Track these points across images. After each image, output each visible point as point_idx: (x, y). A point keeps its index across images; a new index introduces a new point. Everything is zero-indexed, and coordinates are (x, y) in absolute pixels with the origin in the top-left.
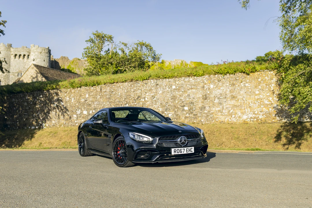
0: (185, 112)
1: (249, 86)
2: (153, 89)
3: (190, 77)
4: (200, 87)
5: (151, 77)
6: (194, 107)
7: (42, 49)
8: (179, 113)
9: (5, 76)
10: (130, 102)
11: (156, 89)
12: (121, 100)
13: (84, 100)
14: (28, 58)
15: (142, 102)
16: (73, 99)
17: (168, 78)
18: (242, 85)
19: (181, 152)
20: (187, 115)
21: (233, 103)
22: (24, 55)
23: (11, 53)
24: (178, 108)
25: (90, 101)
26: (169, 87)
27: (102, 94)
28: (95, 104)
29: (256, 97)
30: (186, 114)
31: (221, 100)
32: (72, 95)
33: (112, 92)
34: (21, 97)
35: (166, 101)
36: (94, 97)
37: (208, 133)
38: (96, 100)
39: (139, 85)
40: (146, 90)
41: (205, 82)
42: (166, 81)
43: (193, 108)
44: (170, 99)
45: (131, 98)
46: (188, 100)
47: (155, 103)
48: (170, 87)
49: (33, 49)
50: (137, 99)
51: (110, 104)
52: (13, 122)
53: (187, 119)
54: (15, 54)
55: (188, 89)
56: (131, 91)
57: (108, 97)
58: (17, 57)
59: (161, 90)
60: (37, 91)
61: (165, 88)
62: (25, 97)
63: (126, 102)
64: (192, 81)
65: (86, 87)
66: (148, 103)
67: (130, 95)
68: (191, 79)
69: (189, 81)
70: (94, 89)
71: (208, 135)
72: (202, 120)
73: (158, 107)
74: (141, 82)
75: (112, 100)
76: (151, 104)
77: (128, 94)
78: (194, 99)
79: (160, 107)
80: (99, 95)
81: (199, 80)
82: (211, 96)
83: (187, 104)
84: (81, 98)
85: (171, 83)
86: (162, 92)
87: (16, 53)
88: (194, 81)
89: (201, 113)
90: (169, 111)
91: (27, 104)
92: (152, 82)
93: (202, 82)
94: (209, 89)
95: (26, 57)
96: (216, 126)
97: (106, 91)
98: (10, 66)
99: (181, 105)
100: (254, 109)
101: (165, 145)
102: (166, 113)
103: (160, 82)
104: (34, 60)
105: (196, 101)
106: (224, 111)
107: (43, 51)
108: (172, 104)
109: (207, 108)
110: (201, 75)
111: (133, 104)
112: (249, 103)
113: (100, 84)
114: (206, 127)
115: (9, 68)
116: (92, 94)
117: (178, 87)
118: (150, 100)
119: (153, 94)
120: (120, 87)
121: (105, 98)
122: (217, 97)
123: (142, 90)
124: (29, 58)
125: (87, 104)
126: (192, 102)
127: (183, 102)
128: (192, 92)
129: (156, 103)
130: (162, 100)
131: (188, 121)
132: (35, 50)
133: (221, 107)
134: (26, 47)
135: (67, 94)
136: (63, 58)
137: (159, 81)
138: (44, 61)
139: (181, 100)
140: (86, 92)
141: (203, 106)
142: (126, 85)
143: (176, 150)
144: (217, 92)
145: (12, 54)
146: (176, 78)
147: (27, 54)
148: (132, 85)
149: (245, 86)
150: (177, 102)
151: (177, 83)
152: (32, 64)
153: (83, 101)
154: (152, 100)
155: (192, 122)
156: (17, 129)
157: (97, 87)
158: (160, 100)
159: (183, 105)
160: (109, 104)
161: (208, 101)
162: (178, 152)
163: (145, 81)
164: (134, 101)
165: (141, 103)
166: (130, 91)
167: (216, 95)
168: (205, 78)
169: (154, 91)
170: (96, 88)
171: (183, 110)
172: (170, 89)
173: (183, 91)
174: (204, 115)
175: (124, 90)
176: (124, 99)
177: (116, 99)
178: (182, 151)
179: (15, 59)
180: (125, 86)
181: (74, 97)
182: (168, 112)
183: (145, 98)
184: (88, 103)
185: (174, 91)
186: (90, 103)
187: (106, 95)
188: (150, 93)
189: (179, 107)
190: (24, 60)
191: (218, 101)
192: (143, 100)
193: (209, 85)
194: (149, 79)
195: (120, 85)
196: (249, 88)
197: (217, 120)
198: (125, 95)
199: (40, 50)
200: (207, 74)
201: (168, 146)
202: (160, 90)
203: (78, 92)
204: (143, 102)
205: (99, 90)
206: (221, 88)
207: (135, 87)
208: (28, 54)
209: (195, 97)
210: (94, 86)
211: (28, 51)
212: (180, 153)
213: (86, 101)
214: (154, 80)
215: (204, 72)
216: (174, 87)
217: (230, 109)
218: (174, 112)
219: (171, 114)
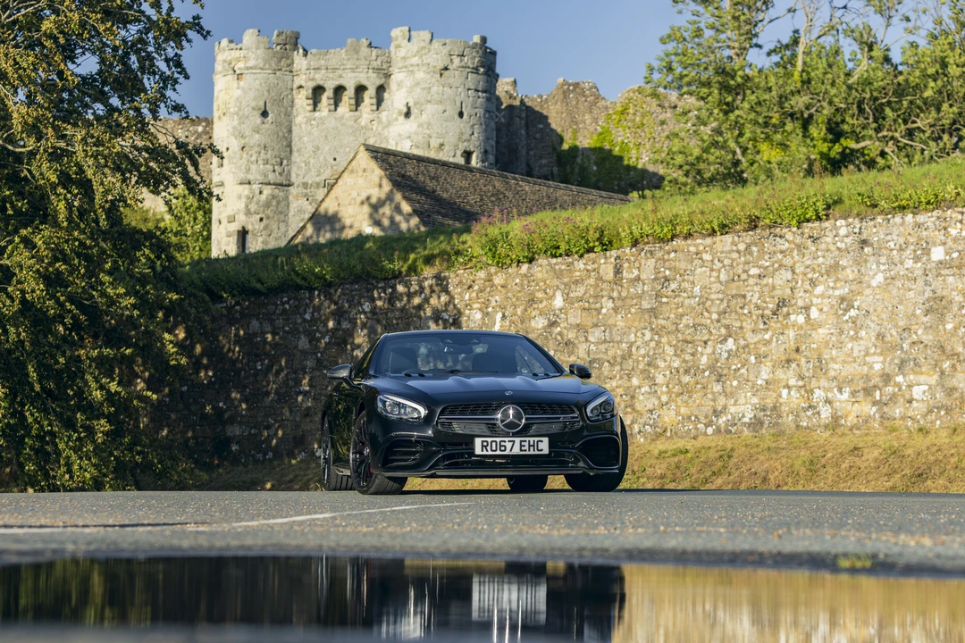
2: (843, 262)
5: (838, 208)
7: (448, 48)
9: (267, 205)
10: (741, 328)
11: (860, 262)
12: (703, 321)
13: (546, 322)
14: (379, 101)
15: (794, 326)
16: (499, 315)
17: (916, 210)
19: (503, 448)
22: (360, 89)
23: (298, 81)
24: (953, 354)
25: (572, 327)
26: (915, 251)
27: (624, 294)
28: (591, 339)
32: (497, 298)
33: (667, 280)
34: (284, 310)
35: (901, 323)
36: (587, 305)
38: (595, 320)
39: (784, 248)
40: (814, 270)
42: (903, 224)
44: (918, 312)
45: (746, 311)
47: (852, 333)
48: (919, 252)
49: (402, 52)
50: (774, 314)
51: (656, 337)
52: (255, 427)
54: (312, 84)
56: (749, 276)
57: (646, 305)
58: (326, 99)
59: (882, 268)
60: (351, 283)
61: (897, 259)
62: (301, 310)
63: (727, 327)
65: (554, 261)
66: (821, 331)
67: (744, 297)
70: (589, 268)
73: (867, 354)
74: (795, 229)
75: (663, 322)
76: (834, 339)
77: (734, 292)
79: (872, 351)
80: (611, 298)
84: (533, 314)
85: (925, 233)
86: (886, 279)
87: (319, 78)
90: (915, 373)
91: (310, 342)
92: (843, 231)
95: (369, 97)
97: (638, 279)
98: (291, 152)
101: (458, 428)
102: (900, 379)
103: (876, 229)
104: (408, 115)
107: (457, 61)
108: (928, 338)
111: (756, 340)
113: (615, 245)
115: (285, 162)
116: (580, 291)
117: (955, 255)
118: (832, 320)
119: (847, 290)
120: (701, 259)
121: (633, 310)
123: (797, 271)
124: (384, 105)
125: (556, 339)
129: (857, 333)
130: (884, 316)
132: (415, 60)
134: (370, 45)
135: (474, 295)
136: (572, 90)
137: (871, 223)
138: (461, 115)
140: (556, 282)
142: (727, 248)
143: (487, 442)
145: (301, 87)
146: (948, 208)
147: (371, 82)
148: (755, 249)
150: (949, 326)
151: (953, 232)
152: (362, 148)
153: (540, 326)
154: (838, 316)
156: (269, 460)
157: (602, 261)
158: (875, 318)
160: (651, 340)
162: (494, 448)
163: (810, 224)
164: (762, 326)
165: (791, 333)
166: (744, 276)
169: (850, 274)
170: (596, 266)
172: (919, 264)
175: (719, 270)
176: (715, 316)
177: (682, 315)
178: (505, 446)
179: (317, 114)
180: (722, 252)
181: (505, 308)
182: (912, 377)
183: (807, 308)
184: (560, 334)
185: (939, 275)
186: (571, 335)
187: (640, 297)
188: (832, 285)
190: (357, 113)
192: (801, 319)
194: (827, 215)
195: (701, 248)
198: (721, 296)
199: (437, 55)
201: (467, 432)
202: (874, 267)
203: (522, 285)
204: (801, 328)
205: (610, 275)
207: (767, 257)
208: (379, 82)
210: (586, 256)
211: (376, 64)
212: (501, 450)
213: (553, 324)
214: (850, 220)
216: (938, 254)
218: (936, 377)
219: (922, 388)
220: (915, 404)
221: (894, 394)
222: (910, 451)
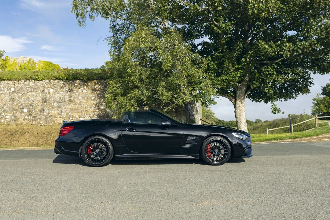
0: (23, 114)
1: (86, 92)
3: (30, 81)
4: (40, 91)
6: (33, 109)
8: (18, 115)
17: (8, 80)
18: (80, 91)
20: (26, 117)
21: (71, 107)
24: (16, 110)
26: (7, 89)
29: (92, 102)
30: (24, 116)
31: (60, 103)
35: (4, 103)
37: (46, 134)
41: (45, 86)
42: (4, 83)
43: (32, 111)
44: (8, 101)
46: (27, 103)
53: (26, 121)
55: (28, 92)
61: (3, 90)
64: (32, 85)
68: (31, 83)
69: (29, 84)
71: (45, 135)
72: (41, 122)
78: (33, 101)
81: (39, 84)
82: (51, 100)
83: (26, 106)
85: (10, 85)
88: (34, 84)
89: (41, 115)
93: (42, 86)
94: (49, 93)
96: (55, 127)
99: (20, 107)
100: (90, 113)
102: (3, 114)
105: (35, 104)
106: (62, 114)
108: (10, 106)
109: (47, 111)
110: (41, 80)
112: (86, 108)
114: (44, 129)
117: (17, 90)
122: (56, 100)
126: (31, 105)
127: (22, 104)
128: (32, 95)
131: (27, 123)
133: (60, 110)
139: (20, 102)
141: (42, 108)
144: (57, 96)
146: (15, 80)
149: (83, 92)
150: (15, 104)
151: (16, 85)
155: (30, 124)
159: (22, 107)
161: (48, 104)
167: (55, 98)
168: (45, 83)
171: (22, 112)
172: (8, 91)
173: (22, 93)
174: (43, 117)
182: (6, 114)
185: (13, 94)
189: (18, 109)
191: (57, 104)
193: (49, 89)
196: (86, 94)
197: (56, 122)
200: (47, 79)
206: (61, 93)
209: (34, 99)
215: (44, 76)
216: (13, 89)
217: (68, 112)
218: (12, 114)
219: (8, 116)
220: (7, 119)
221: (2, 117)
222: (8, 129)
